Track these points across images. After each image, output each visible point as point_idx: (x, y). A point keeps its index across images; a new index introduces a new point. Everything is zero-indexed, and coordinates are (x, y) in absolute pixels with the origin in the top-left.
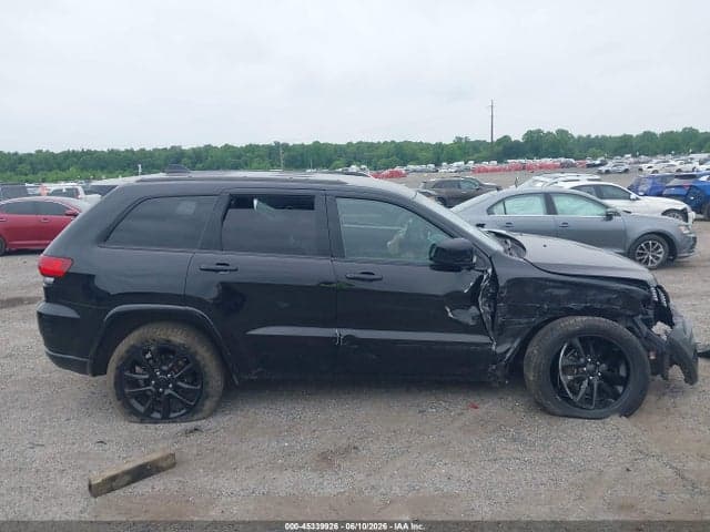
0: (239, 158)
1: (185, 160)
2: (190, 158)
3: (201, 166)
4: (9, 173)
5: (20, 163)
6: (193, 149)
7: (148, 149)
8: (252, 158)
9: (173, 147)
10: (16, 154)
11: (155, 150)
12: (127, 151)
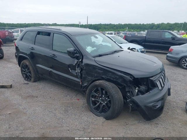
0: (171, 27)
1: (154, 27)
2: (156, 26)
3: (159, 29)
4: (112, 29)
5: (115, 26)
6: (157, 24)
7: (145, 24)
8: (175, 27)
9: (152, 24)
10: (114, 24)
11: (147, 24)
12: (139, 24)
